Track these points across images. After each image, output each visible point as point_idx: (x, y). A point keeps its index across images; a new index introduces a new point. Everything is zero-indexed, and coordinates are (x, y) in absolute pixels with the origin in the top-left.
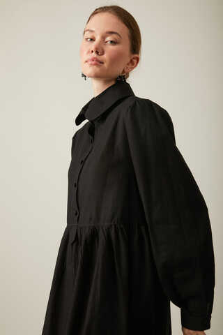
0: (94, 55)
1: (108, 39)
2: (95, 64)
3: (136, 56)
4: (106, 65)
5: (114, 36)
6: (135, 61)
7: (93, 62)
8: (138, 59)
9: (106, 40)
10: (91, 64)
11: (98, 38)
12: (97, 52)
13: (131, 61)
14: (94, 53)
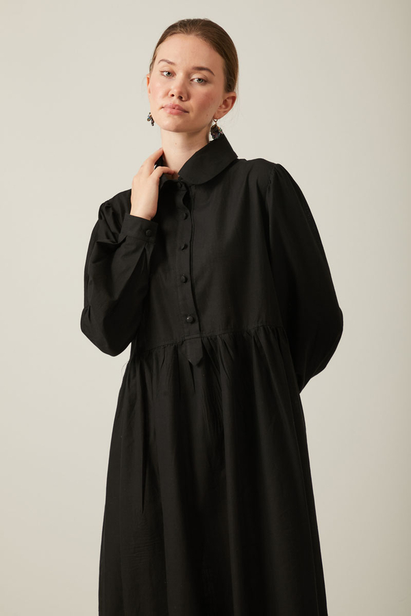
0: (175, 100)
1: (196, 76)
2: (177, 114)
3: (232, 94)
4: (192, 115)
5: (205, 73)
6: (230, 101)
7: (174, 111)
8: (234, 99)
9: (192, 78)
10: (171, 113)
11: (180, 76)
12: (180, 98)
13: (225, 102)
14: (175, 98)
